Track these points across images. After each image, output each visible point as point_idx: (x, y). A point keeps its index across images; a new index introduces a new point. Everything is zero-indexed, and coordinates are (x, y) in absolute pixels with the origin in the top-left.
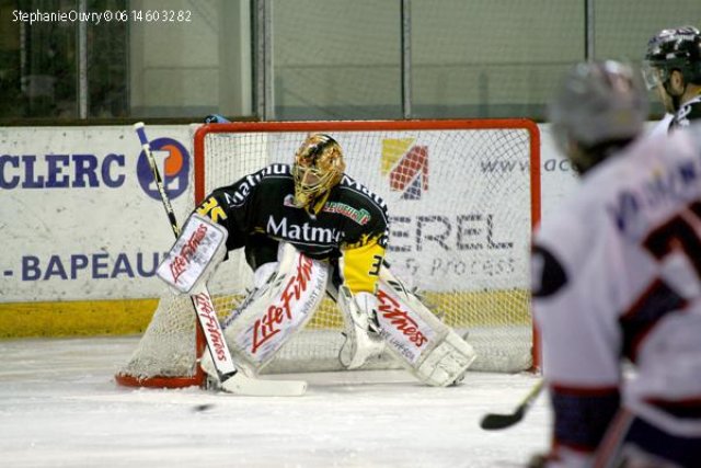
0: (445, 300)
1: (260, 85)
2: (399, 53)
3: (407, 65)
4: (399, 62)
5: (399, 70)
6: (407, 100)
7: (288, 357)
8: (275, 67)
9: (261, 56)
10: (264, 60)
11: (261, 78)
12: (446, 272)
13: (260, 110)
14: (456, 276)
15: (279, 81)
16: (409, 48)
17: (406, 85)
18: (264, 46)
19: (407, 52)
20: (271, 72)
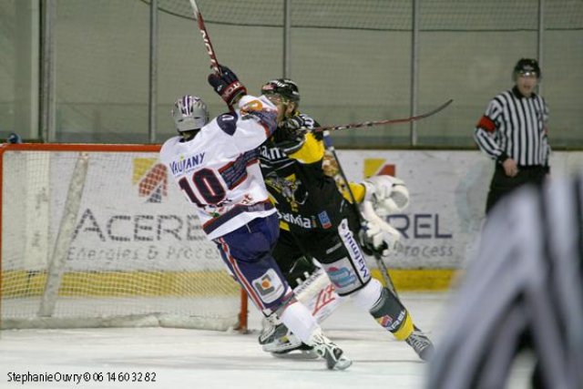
0: (178, 277)
1: (45, 117)
2: (147, 96)
3: (153, 104)
4: (147, 102)
5: (147, 108)
6: (153, 130)
7: (60, 316)
8: (56, 103)
9: (46, 95)
10: (48, 99)
11: (45, 111)
12: (178, 256)
13: (44, 135)
14: (186, 259)
15: (58, 113)
16: (156, 92)
17: (153, 119)
18: (49, 87)
19: (154, 95)
20: (54, 107)
